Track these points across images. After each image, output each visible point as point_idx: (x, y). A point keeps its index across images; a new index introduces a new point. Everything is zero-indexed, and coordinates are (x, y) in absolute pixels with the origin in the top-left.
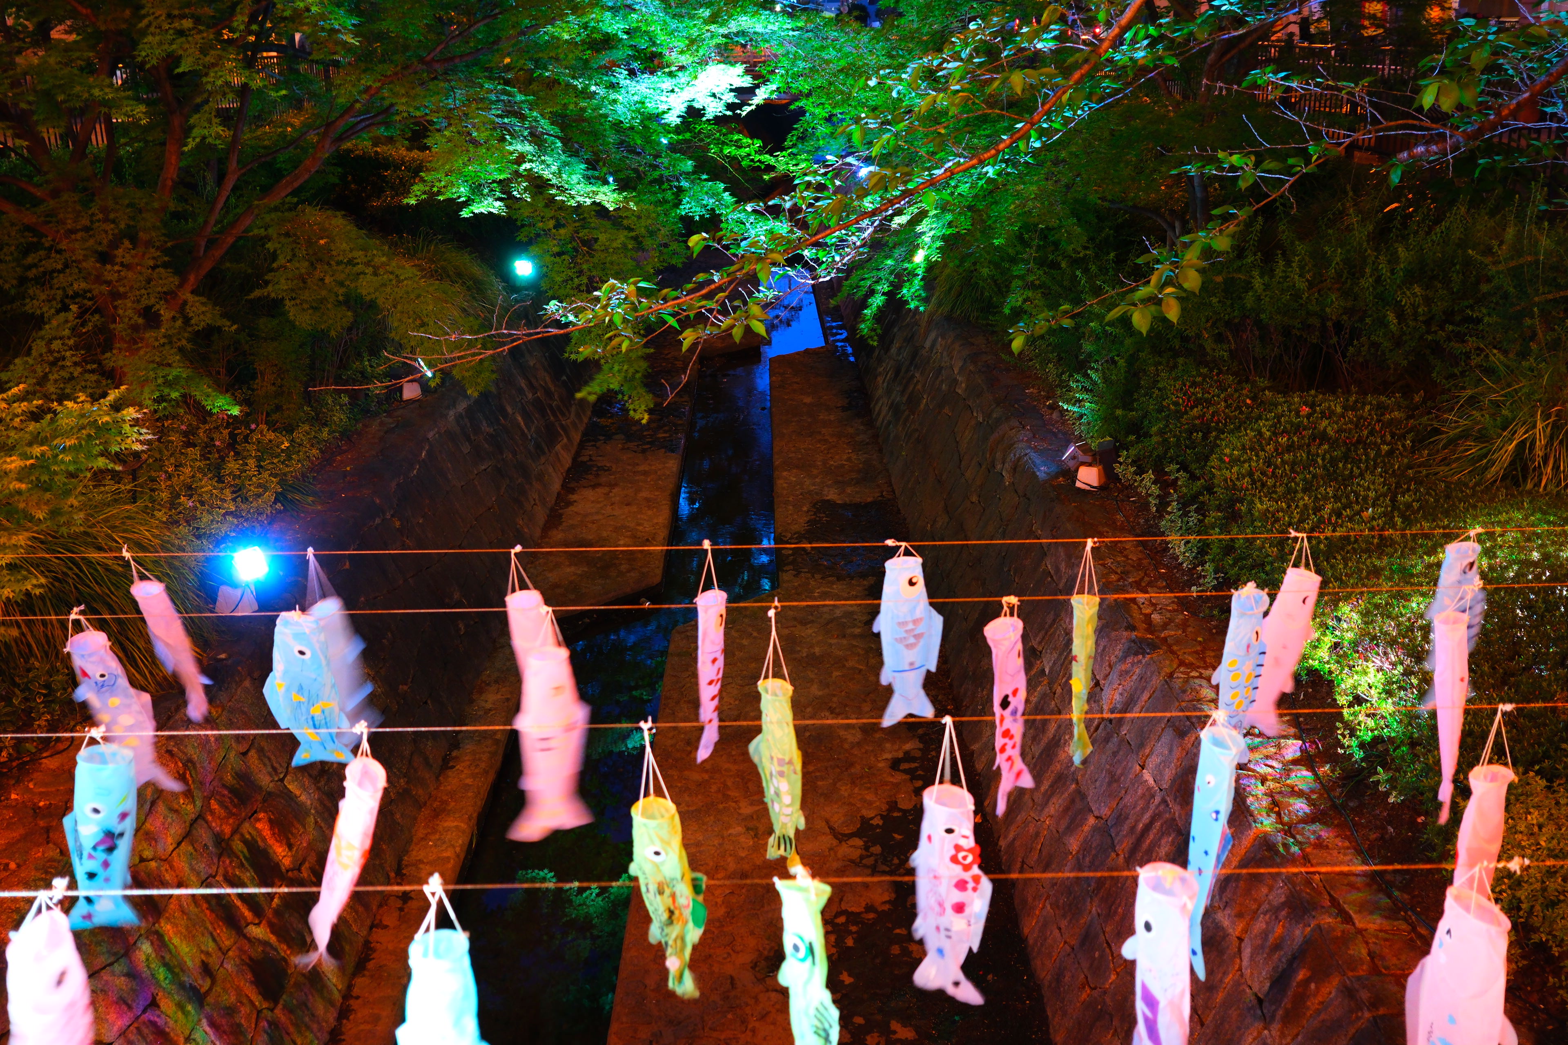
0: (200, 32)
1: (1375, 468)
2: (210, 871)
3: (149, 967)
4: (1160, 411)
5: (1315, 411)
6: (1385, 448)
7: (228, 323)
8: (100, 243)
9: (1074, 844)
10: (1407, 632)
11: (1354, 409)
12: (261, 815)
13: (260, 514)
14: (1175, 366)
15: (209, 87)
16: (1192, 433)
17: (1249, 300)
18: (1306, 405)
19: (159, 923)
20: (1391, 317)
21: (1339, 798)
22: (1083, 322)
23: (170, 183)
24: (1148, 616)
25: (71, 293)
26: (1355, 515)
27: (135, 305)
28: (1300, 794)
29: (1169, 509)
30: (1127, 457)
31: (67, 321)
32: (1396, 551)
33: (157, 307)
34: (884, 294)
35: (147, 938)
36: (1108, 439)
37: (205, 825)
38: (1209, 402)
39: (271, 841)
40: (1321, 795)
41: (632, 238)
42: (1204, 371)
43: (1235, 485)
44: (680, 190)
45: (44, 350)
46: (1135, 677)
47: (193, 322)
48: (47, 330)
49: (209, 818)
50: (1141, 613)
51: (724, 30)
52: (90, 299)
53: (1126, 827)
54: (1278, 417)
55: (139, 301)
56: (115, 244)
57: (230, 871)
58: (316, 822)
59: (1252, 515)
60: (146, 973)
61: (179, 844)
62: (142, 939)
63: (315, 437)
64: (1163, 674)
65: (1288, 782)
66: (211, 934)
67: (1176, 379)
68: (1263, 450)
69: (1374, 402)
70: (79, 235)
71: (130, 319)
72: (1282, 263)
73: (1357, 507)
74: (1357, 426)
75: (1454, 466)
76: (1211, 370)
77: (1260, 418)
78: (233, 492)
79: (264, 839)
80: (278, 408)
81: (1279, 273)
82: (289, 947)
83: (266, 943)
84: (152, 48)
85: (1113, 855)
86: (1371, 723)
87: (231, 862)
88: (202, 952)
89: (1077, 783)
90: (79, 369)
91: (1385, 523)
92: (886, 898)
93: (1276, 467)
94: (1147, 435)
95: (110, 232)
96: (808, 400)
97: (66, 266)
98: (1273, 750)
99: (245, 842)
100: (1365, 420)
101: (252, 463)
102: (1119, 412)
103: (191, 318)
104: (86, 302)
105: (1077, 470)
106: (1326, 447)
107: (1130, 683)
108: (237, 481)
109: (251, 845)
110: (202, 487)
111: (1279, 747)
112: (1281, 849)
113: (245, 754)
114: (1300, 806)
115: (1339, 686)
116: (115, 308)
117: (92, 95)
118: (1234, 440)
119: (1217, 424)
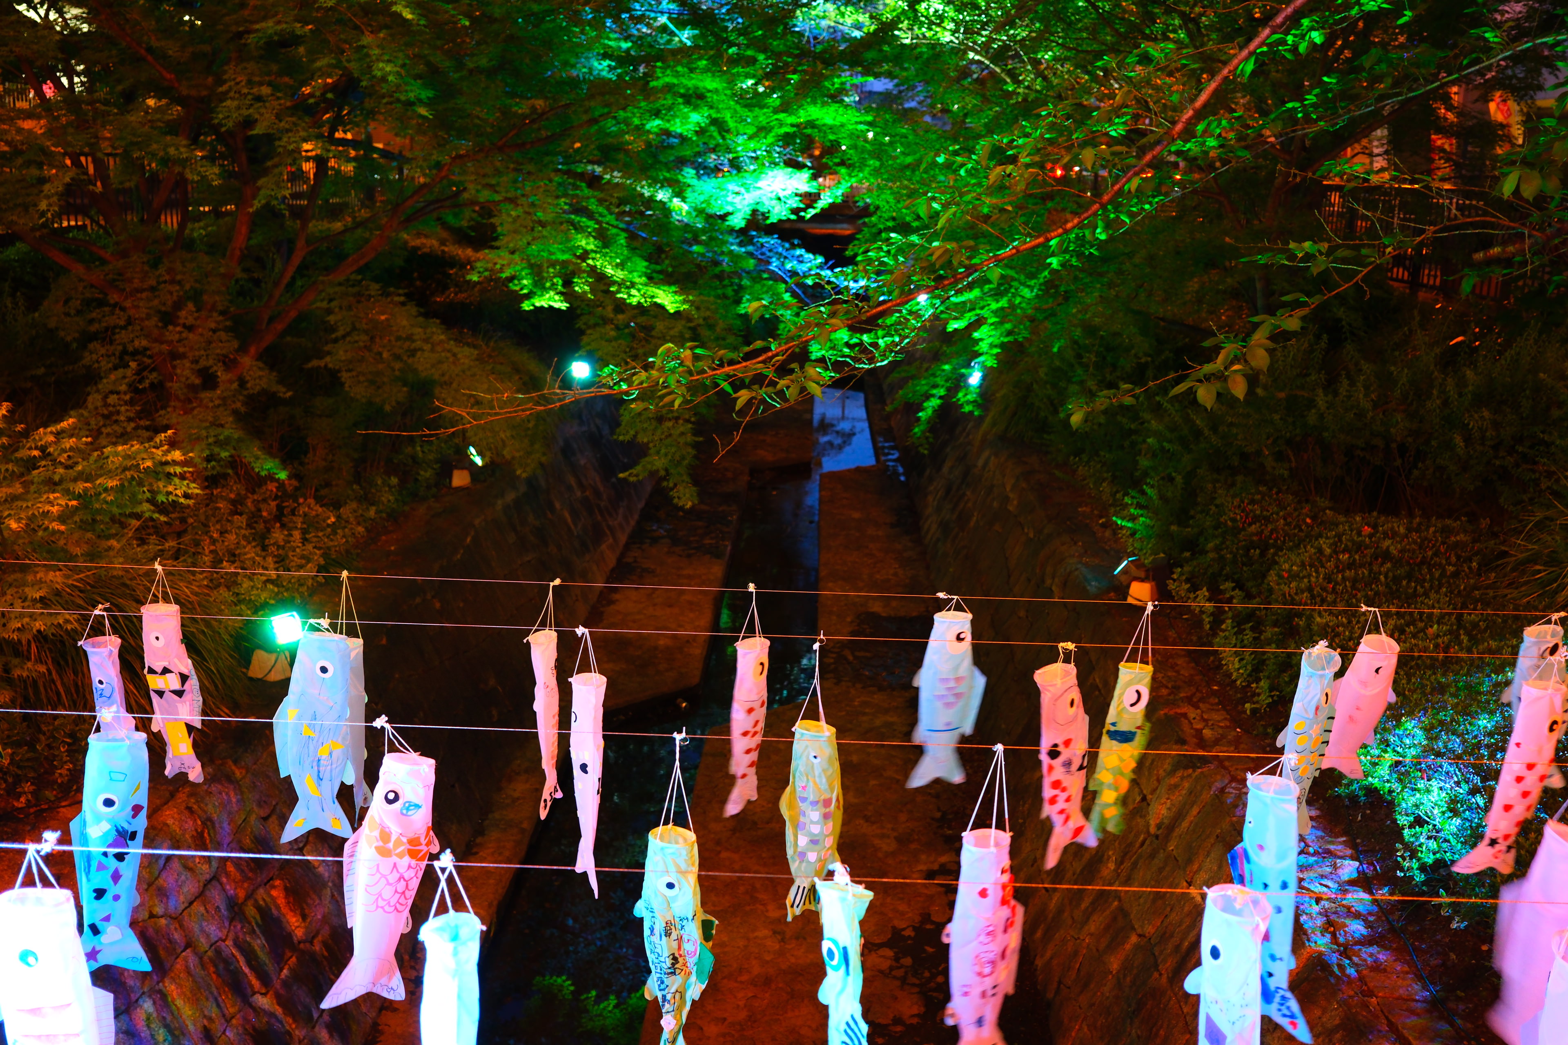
0: (278, 98)
1: (1440, 588)
2: (220, 934)
3: (148, 1026)
4: (1216, 528)
5: (1377, 532)
6: (1451, 568)
7: (284, 390)
8: (164, 304)
9: (1114, 963)
10: (1473, 749)
11: (1418, 530)
12: (277, 882)
13: (301, 585)
14: (1233, 485)
15: (281, 150)
16: (1249, 550)
17: (1312, 418)
18: (1369, 525)
19: (164, 982)
20: (1458, 440)
21: (1398, 922)
22: (1140, 439)
23: (238, 253)
24: (1199, 731)
25: (131, 349)
26: (1419, 632)
27: (193, 366)
28: (1357, 915)
29: (1223, 627)
30: (1182, 574)
31: (124, 377)
32: (1462, 668)
33: (215, 368)
34: (941, 398)
35: (150, 996)
36: (1162, 555)
37: (219, 887)
38: (1267, 520)
39: (285, 910)
40: (1379, 918)
41: (690, 328)
42: (1263, 489)
43: (1293, 599)
44: (741, 287)
45: (99, 404)
46: (1184, 792)
47: (249, 385)
48: (105, 384)
49: (224, 880)
50: (1192, 728)
51: (792, 119)
52: (150, 357)
53: (1170, 946)
54: (1339, 536)
55: (197, 362)
56: (178, 305)
57: (241, 936)
58: (333, 896)
59: (1311, 630)
60: (145, 1033)
61: (191, 903)
62: (145, 997)
63: (362, 515)
64: (1214, 789)
65: (1344, 902)
66: (216, 1000)
67: (1234, 496)
68: (1323, 566)
69: (1439, 525)
70: (144, 295)
71: (187, 379)
72: (1345, 382)
73: (1421, 625)
74: (1420, 547)
75: (1523, 589)
76: (1271, 489)
77: (1320, 536)
78: (276, 562)
79: (278, 908)
80: (328, 484)
81: (1343, 391)
82: (295, 1021)
83: (272, 1015)
84: (230, 111)
85: (1156, 975)
86: (1433, 845)
87: (242, 928)
88: (205, 1016)
89: (1120, 901)
90: (133, 425)
91: (1450, 641)
92: (915, 1010)
93: (1337, 583)
94: (1204, 552)
95: (175, 294)
96: (856, 515)
97: (129, 322)
98: (1328, 870)
99: (258, 908)
100: (1430, 541)
101: (297, 534)
102: (1174, 528)
103: (247, 382)
104: (145, 359)
105: (1128, 586)
106: (1389, 565)
107: (1178, 797)
108: (281, 552)
109: (264, 912)
110: (246, 554)
111: (1335, 867)
112: (1336, 970)
113: (265, 819)
114: (1357, 928)
115: (1399, 805)
116: (174, 367)
117: (167, 153)
118: (1293, 557)
119: (1276, 540)
